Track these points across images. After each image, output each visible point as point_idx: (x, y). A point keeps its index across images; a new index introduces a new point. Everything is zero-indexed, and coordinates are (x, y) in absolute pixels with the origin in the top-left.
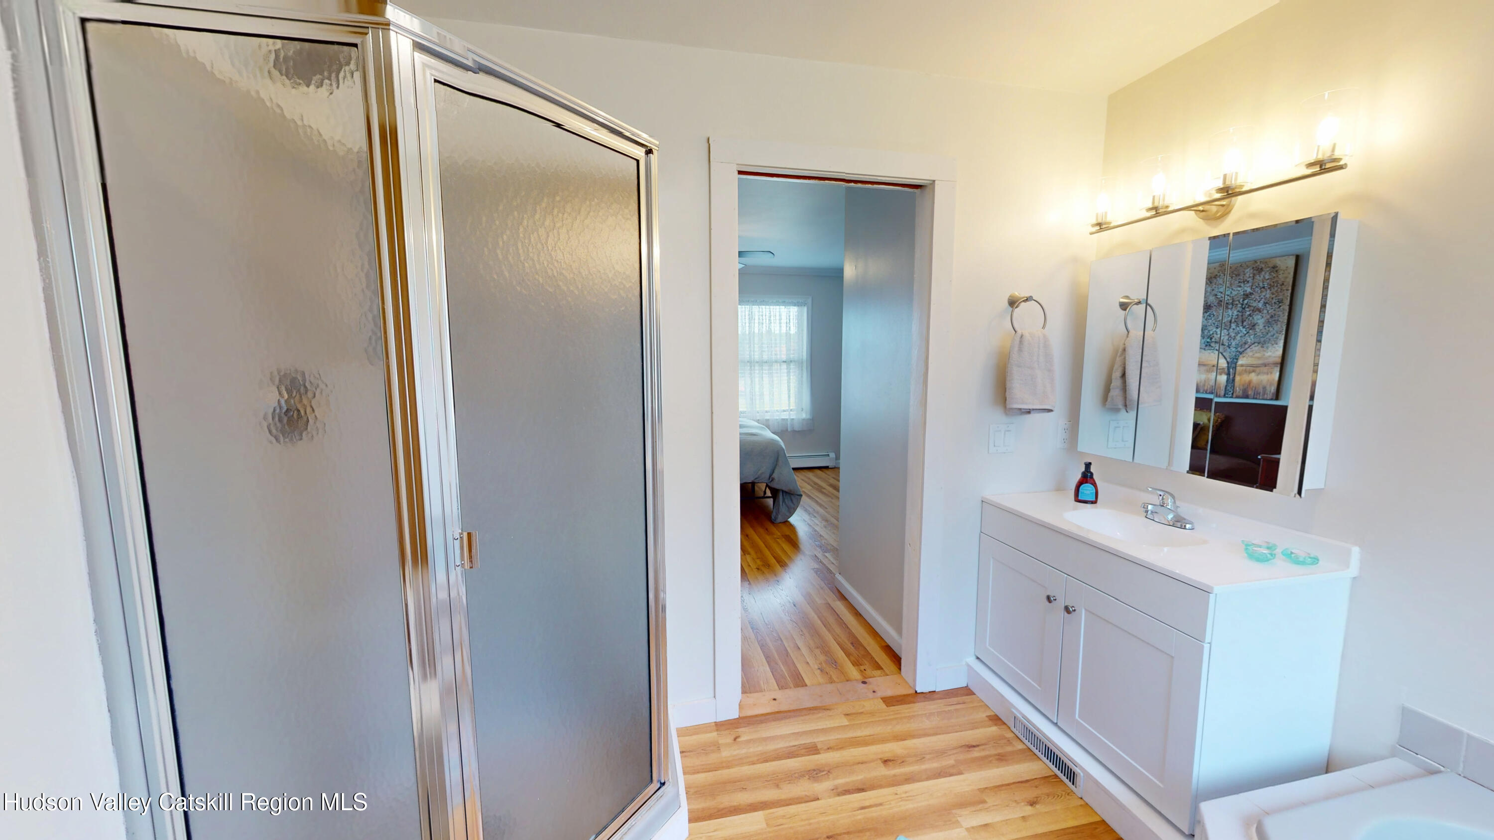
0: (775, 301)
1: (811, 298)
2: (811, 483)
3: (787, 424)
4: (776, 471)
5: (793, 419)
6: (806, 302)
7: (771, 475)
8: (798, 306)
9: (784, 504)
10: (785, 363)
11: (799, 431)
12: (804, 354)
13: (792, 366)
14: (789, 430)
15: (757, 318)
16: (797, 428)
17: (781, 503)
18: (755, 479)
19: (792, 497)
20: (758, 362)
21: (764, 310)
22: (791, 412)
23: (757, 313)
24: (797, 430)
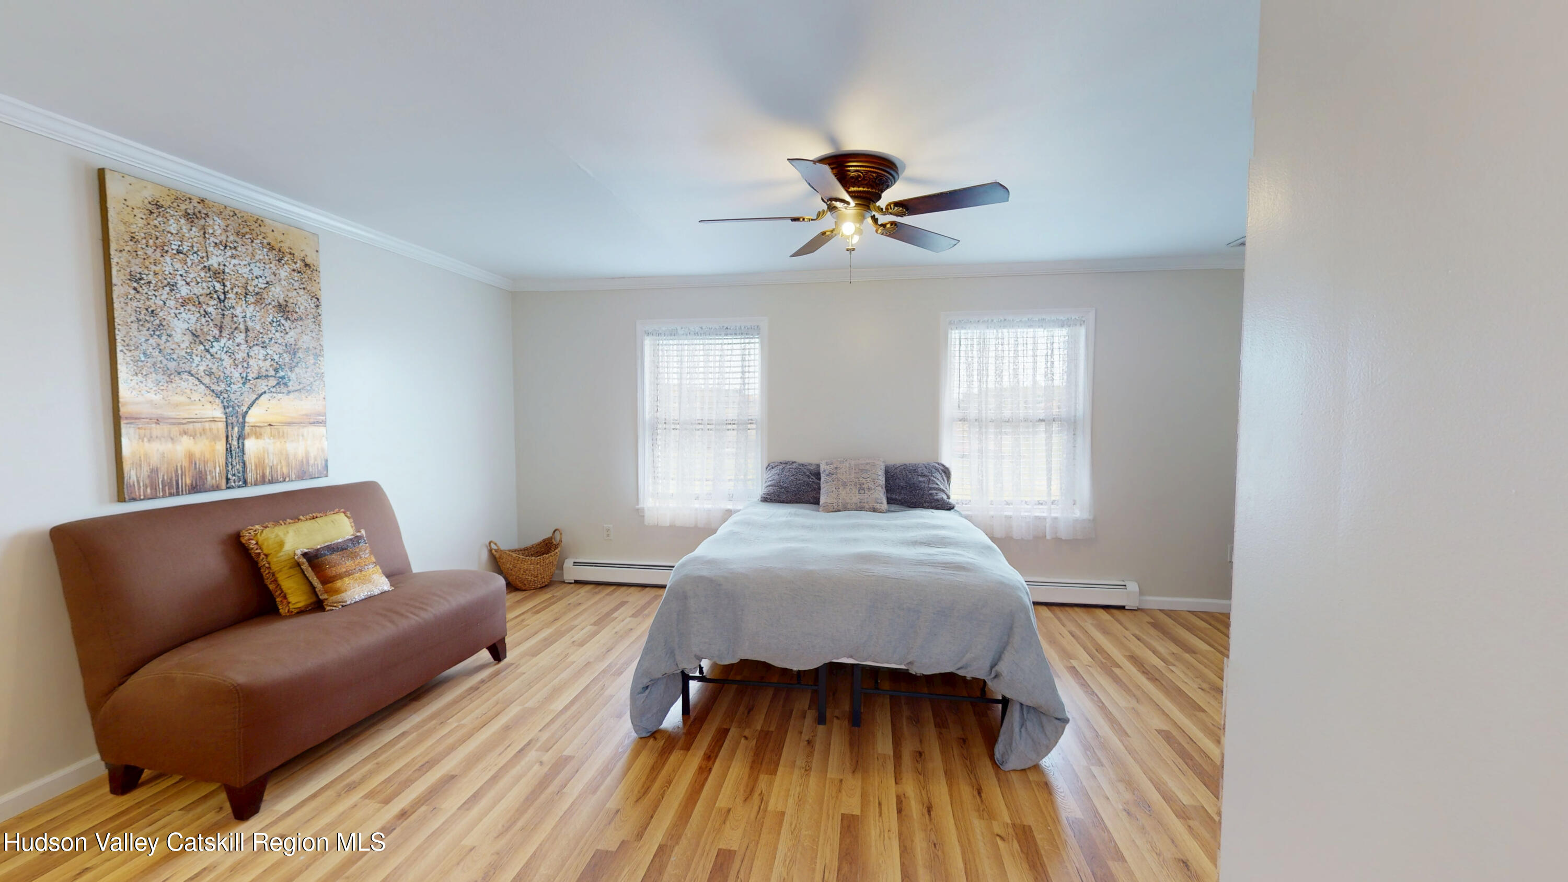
0: (1025, 319)
1: (1094, 311)
2: (1089, 645)
3: (1045, 527)
4: (1008, 657)
5: (1056, 518)
6: (1083, 319)
7: (996, 664)
8: (1069, 326)
9: (1023, 730)
10: (1043, 423)
11: (1066, 540)
12: (1082, 406)
13: (1055, 427)
14: (1048, 537)
15: (992, 348)
16: (1063, 534)
17: (1017, 729)
18: (959, 669)
19: (1044, 719)
20: (992, 421)
21: (1006, 335)
22: (1052, 506)
23: (993, 342)
24: (1064, 538)
